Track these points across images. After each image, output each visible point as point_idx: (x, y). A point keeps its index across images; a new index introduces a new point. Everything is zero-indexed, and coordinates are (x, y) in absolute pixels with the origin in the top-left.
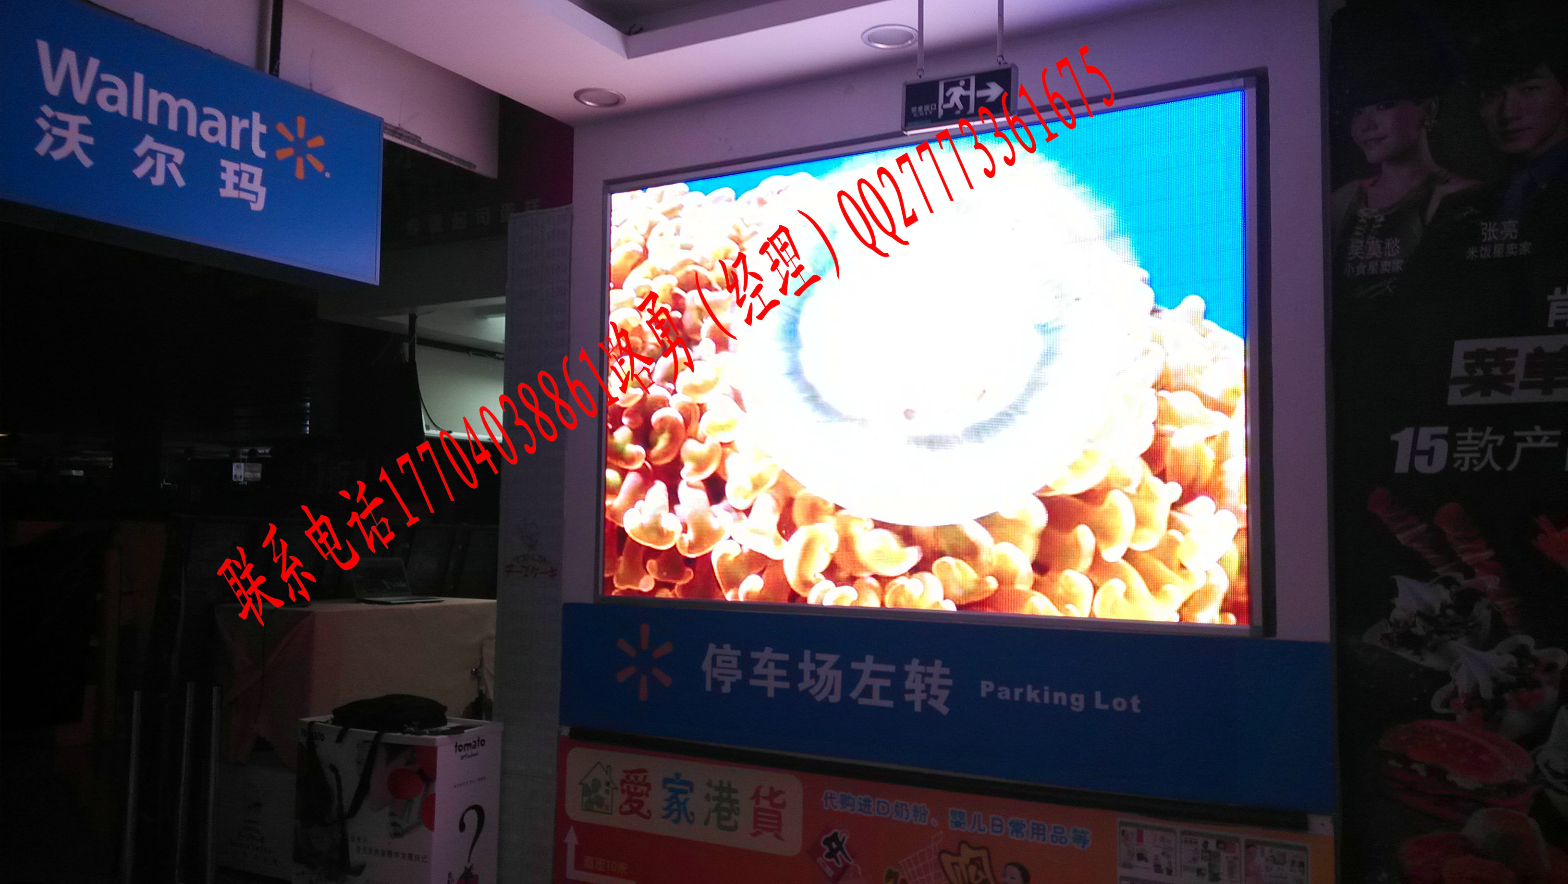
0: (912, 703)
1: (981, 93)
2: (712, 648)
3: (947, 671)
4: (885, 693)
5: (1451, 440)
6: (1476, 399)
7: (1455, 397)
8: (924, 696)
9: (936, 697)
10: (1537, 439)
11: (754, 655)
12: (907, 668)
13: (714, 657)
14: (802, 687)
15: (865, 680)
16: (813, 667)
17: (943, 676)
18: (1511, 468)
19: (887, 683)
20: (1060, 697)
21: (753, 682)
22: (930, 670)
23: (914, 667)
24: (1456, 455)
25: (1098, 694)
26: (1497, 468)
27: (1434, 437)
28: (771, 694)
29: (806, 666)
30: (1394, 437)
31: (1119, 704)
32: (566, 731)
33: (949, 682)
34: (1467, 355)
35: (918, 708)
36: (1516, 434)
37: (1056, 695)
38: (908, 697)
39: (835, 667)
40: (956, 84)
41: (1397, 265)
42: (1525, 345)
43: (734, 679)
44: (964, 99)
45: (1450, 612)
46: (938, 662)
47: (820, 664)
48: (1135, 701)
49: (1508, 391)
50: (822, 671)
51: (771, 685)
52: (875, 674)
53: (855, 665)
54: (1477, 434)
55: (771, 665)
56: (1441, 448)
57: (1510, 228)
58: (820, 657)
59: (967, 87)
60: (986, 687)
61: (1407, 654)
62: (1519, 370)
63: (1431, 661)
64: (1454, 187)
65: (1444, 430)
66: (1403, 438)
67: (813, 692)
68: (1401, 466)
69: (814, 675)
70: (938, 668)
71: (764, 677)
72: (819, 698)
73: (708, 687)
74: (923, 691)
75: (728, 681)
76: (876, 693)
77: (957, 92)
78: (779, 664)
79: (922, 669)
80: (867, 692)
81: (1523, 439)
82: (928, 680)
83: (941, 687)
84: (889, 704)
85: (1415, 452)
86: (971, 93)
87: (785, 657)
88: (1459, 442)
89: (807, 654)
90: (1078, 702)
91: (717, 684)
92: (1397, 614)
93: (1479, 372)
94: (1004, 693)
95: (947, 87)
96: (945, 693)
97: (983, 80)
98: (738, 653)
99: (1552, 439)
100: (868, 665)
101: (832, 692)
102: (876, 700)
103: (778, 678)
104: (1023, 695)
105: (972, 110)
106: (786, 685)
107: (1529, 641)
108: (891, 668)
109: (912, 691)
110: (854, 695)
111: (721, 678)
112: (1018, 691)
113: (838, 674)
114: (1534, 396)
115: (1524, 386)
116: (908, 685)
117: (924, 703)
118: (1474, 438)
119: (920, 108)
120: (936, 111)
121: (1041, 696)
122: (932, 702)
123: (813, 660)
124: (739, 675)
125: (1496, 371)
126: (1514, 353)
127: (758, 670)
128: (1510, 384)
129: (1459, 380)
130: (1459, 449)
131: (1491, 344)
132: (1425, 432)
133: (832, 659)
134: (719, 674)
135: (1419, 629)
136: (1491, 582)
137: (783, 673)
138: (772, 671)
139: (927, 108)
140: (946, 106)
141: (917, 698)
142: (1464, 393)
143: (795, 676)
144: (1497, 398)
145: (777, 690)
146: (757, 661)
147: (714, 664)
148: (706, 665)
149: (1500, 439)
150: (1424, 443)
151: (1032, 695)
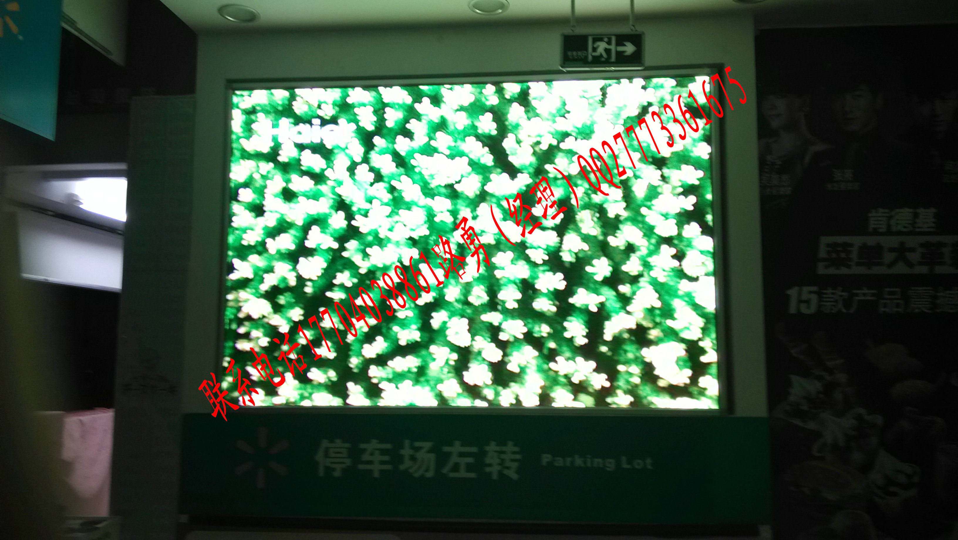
0: (490, 474)
1: (620, 49)
2: (325, 443)
3: (516, 449)
4: (469, 468)
5: (819, 294)
6: (832, 271)
7: (821, 270)
8: (499, 468)
9: (508, 468)
10: (864, 295)
11: (362, 446)
12: (487, 448)
13: (327, 450)
14: (402, 467)
15: (454, 459)
16: (411, 452)
17: (514, 453)
18: (852, 311)
19: (471, 460)
20: (598, 462)
21: (361, 467)
22: (504, 448)
23: (492, 447)
24: (823, 303)
25: (624, 458)
26: (844, 311)
27: (811, 292)
28: (376, 475)
29: (406, 452)
30: (789, 292)
31: (638, 464)
32: (184, 519)
33: (518, 457)
34: (828, 245)
35: (495, 477)
36: (855, 291)
37: (596, 460)
38: (488, 469)
39: (430, 451)
40: (601, 40)
41: (788, 191)
42: (857, 241)
43: (343, 466)
44: (608, 51)
45: (821, 396)
46: (510, 443)
47: (417, 449)
48: (649, 461)
49: (849, 267)
50: (420, 455)
51: (376, 469)
52: (462, 455)
53: (446, 449)
54: (834, 291)
55: (377, 452)
56: (814, 298)
57: (849, 174)
58: (417, 444)
59: (609, 43)
60: (546, 458)
61: (797, 422)
62: (854, 255)
63: (811, 425)
64: (819, 147)
65: (814, 289)
66: (793, 292)
67: (411, 471)
68: (792, 310)
69: (413, 458)
70: (510, 447)
71: (370, 462)
72: (417, 475)
73: (321, 473)
74: (499, 464)
75: (338, 467)
76: (463, 467)
77: (602, 46)
78: (383, 452)
79: (498, 449)
80: (456, 468)
81: (857, 295)
82: (503, 456)
83: (513, 460)
84: (472, 475)
85: (800, 301)
86: (613, 47)
87: (388, 446)
88: (825, 296)
89: (407, 443)
90: (610, 464)
91: (329, 470)
92: (792, 398)
93: (834, 255)
94: (559, 462)
95: (595, 40)
96: (515, 465)
97: (621, 39)
98: (347, 445)
99: (873, 295)
100: (457, 447)
101: (427, 470)
102: (463, 474)
103: (382, 463)
104: (572, 463)
105: (613, 59)
106: (389, 467)
107: (862, 411)
108: (474, 449)
109: (490, 465)
110: (445, 471)
111: (333, 466)
112: (569, 460)
113: (432, 457)
114: (862, 270)
115: (858, 264)
116: (488, 460)
117: (500, 473)
118: (833, 294)
119: (575, 53)
120: (586, 57)
121: (585, 462)
122: (506, 472)
123: (413, 447)
124: (348, 462)
125: (843, 255)
126: (851, 245)
127: (366, 457)
128: (851, 263)
129: (824, 260)
130: (825, 300)
131: (840, 239)
132: (806, 289)
133: (428, 445)
134: (332, 463)
135: (805, 408)
136: (842, 377)
137: (386, 458)
138: (378, 457)
139: (580, 53)
140: (594, 54)
141: (494, 470)
142: (826, 267)
143: (397, 459)
144: (844, 271)
145: (382, 472)
146: (364, 451)
147: (326, 455)
148: (319, 457)
149: (845, 294)
150: (804, 297)
151: (579, 462)
